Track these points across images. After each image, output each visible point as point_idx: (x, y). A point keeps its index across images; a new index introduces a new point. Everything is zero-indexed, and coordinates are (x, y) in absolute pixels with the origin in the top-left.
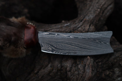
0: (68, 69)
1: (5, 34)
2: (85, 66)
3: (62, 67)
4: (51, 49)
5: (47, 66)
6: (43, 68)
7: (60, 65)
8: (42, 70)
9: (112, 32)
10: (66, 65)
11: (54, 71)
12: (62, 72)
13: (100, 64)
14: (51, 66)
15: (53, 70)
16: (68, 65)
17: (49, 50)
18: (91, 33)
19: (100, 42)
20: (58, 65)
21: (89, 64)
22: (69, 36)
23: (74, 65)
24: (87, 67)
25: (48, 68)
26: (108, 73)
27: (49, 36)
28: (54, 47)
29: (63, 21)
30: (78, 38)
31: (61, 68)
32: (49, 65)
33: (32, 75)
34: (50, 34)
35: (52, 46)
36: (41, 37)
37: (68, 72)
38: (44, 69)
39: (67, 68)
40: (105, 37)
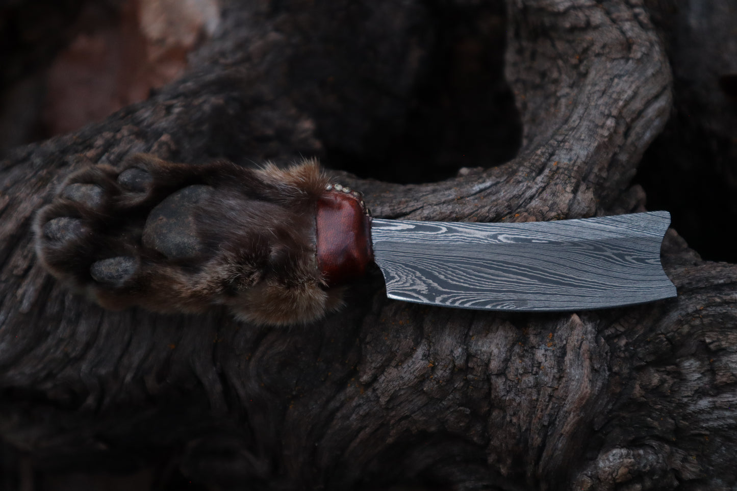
0: (494, 365)
1: (241, 233)
2: (564, 354)
3: (469, 356)
4: (423, 288)
5: (409, 354)
6: (394, 363)
7: (460, 350)
8: (392, 372)
9: (667, 214)
10: (484, 349)
11: (439, 373)
12: (470, 376)
13: (623, 342)
14: (426, 356)
15: (433, 369)
16: (496, 351)
17: (418, 292)
18: (584, 222)
19: (621, 256)
20: (452, 352)
21: (580, 348)
22: (495, 237)
23: (517, 349)
24: (569, 356)
25: (413, 362)
26: (655, 379)
27: (415, 235)
28: (436, 279)
29: (464, 171)
30: (530, 241)
31: (467, 361)
32: (420, 352)
33: (350, 390)
34: (418, 228)
35: (430, 275)
36: (384, 239)
37: (493, 377)
38: (397, 366)
39: (489, 361)
40: (639, 234)
